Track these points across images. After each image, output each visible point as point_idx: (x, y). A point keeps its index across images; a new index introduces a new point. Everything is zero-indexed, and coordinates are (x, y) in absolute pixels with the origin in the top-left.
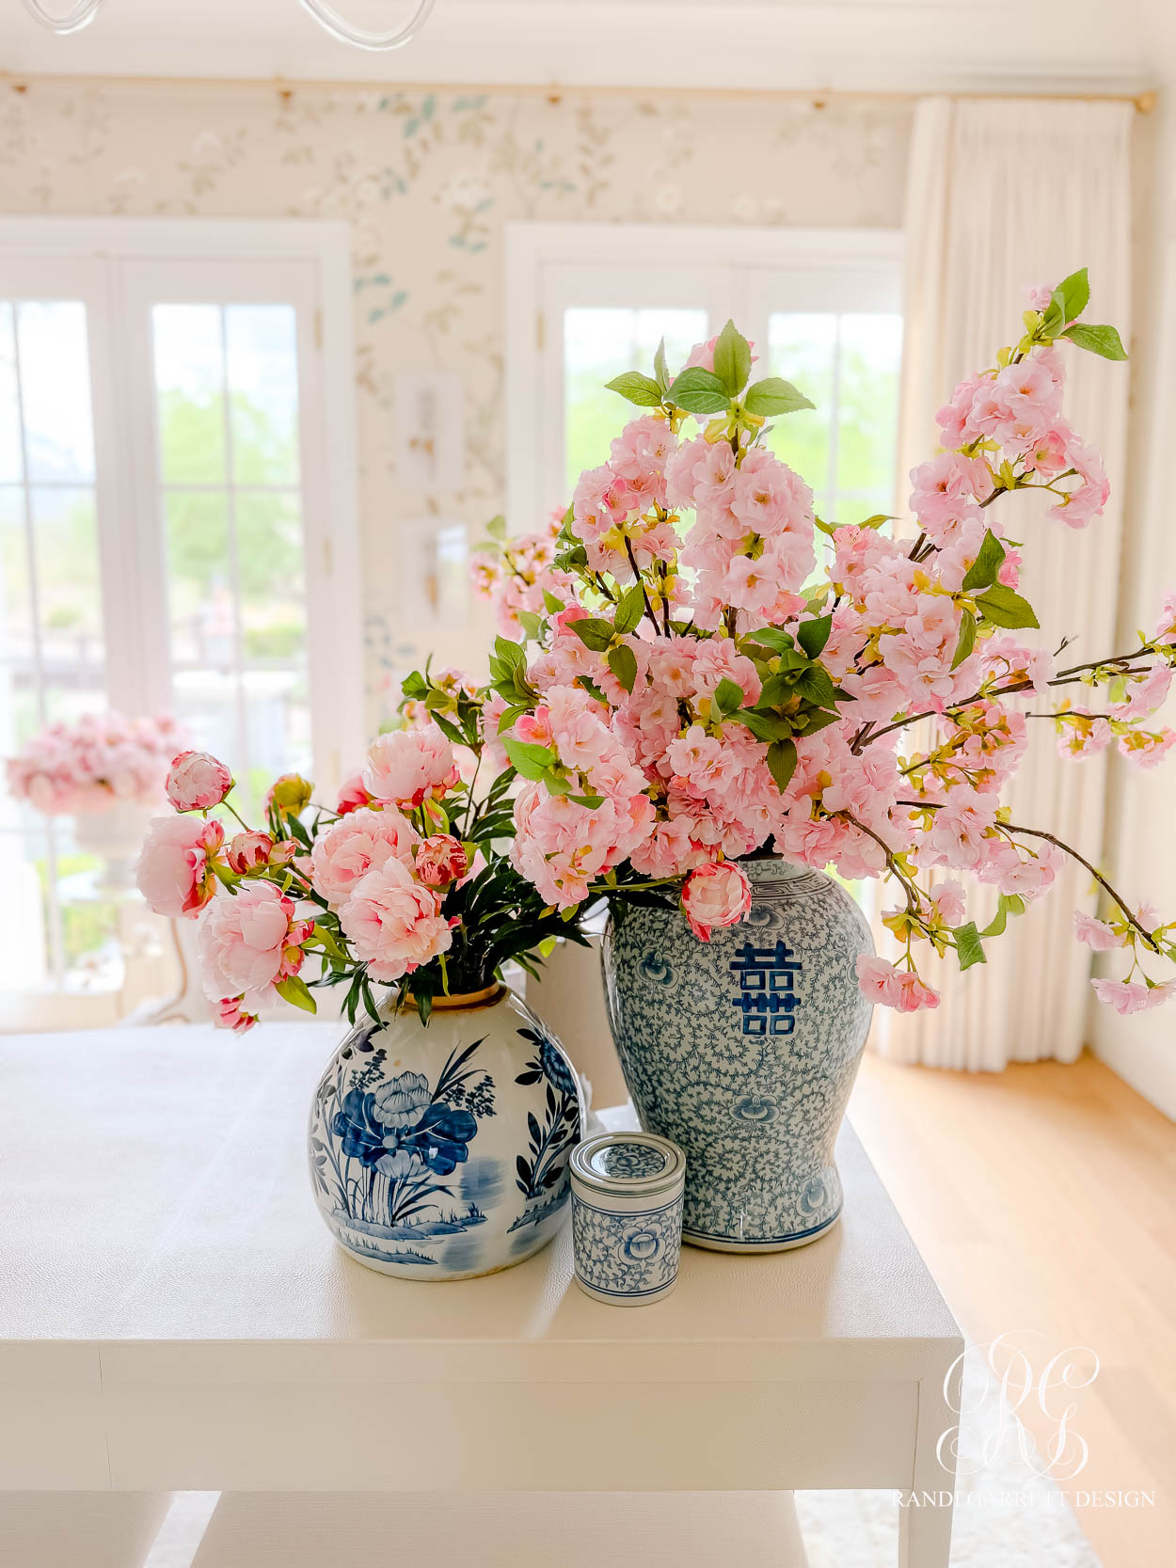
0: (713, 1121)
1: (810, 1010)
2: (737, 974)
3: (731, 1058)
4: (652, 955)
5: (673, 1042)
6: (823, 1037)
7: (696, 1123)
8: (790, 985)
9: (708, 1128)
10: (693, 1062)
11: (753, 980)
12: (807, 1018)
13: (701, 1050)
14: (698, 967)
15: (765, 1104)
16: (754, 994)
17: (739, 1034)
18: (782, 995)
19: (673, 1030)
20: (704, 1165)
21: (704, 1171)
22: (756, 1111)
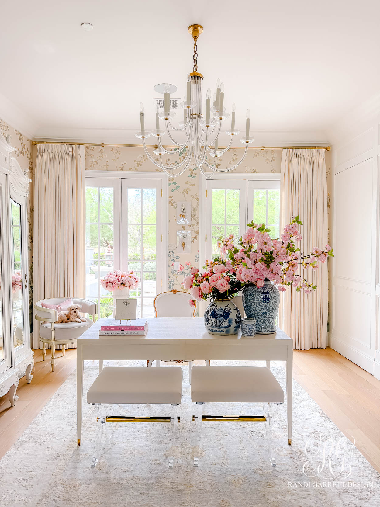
0: (259, 315)
1: (271, 300)
2: (262, 295)
3: (262, 306)
4: (251, 294)
5: (254, 305)
6: (273, 304)
7: (257, 316)
8: (269, 297)
9: (258, 316)
10: (257, 307)
11: (264, 296)
12: (271, 301)
13: (258, 305)
14: (257, 294)
15: (266, 312)
16: (264, 298)
17: (262, 303)
18: (268, 298)
19: (254, 303)
20: (258, 322)
21: (258, 323)
22: (265, 314)
